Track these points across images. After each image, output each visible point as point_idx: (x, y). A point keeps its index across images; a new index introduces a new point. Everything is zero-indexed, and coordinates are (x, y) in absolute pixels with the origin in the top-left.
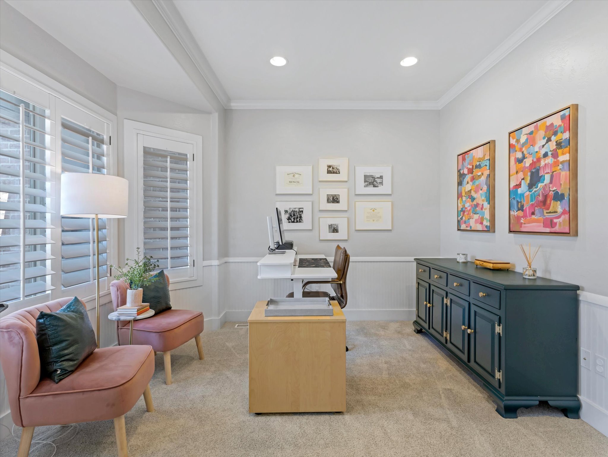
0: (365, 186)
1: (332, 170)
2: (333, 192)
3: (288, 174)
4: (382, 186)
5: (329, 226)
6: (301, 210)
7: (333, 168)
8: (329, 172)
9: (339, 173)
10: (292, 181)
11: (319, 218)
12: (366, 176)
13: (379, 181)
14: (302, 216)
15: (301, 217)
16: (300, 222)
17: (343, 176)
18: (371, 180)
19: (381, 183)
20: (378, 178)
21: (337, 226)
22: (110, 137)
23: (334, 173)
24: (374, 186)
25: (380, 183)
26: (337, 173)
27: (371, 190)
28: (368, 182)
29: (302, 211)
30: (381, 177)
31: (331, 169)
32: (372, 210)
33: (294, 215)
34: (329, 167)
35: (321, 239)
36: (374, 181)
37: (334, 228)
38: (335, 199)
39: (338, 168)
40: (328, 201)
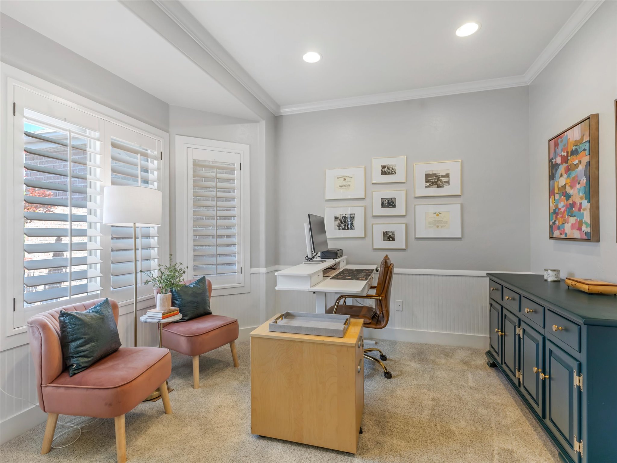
0: (426, 187)
1: (387, 171)
2: (388, 194)
3: (338, 178)
4: (448, 186)
5: (384, 233)
6: (352, 216)
7: (388, 169)
8: (383, 173)
9: (396, 174)
10: (342, 184)
11: (373, 225)
12: (427, 176)
13: (444, 180)
14: (354, 222)
15: (352, 224)
16: (351, 229)
17: (400, 177)
18: (434, 179)
19: (448, 182)
20: (443, 176)
21: (393, 234)
22: (161, 152)
23: (389, 173)
24: (439, 186)
25: (446, 182)
26: (392, 174)
27: (434, 191)
28: (430, 181)
29: (354, 217)
30: (447, 175)
31: (386, 170)
32: (435, 215)
33: (345, 222)
34: (384, 167)
35: (374, 247)
36: (438, 180)
37: (390, 236)
38: (389, 203)
39: (394, 168)
40: (383, 205)
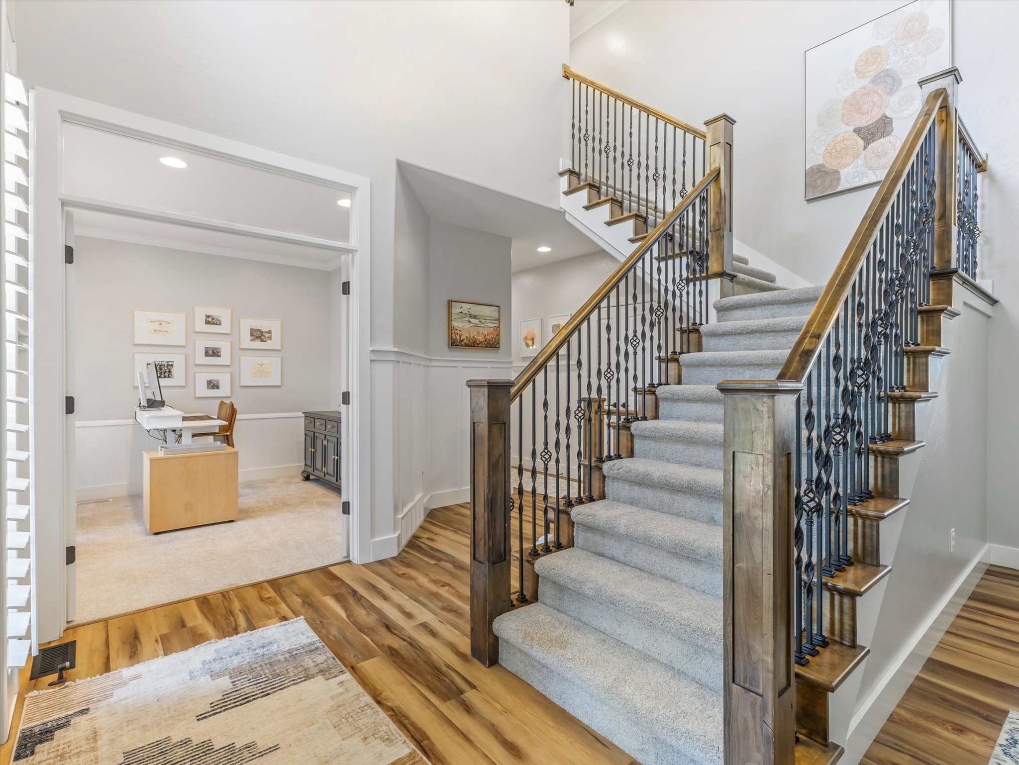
0: (251, 340)
1: (211, 321)
2: (212, 344)
3: (152, 322)
4: (270, 341)
5: (208, 382)
6: (170, 363)
7: (213, 319)
8: (207, 322)
9: (221, 325)
10: (158, 329)
11: (195, 373)
12: (252, 330)
13: (267, 335)
14: (172, 370)
15: (170, 372)
16: (169, 377)
17: (225, 328)
18: (258, 334)
19: (270, 338)
20: (266, 332)
21: (218, 382)
23: (214, 324)
24: (262, 341)
25: (268, 337)
26: (217, 324)
27: (258, 344)
28: (254, 336)
29: (172, 365)
30: (270, 332)
31: (210, 319)
32: (259, 366)
33: (161, 369)
34: (208, 317)
35: (197, 396)
36: (262, 335)
37: (214, 384)
38: (213, 353)
39: (219, 319)
40: (207, 354)
